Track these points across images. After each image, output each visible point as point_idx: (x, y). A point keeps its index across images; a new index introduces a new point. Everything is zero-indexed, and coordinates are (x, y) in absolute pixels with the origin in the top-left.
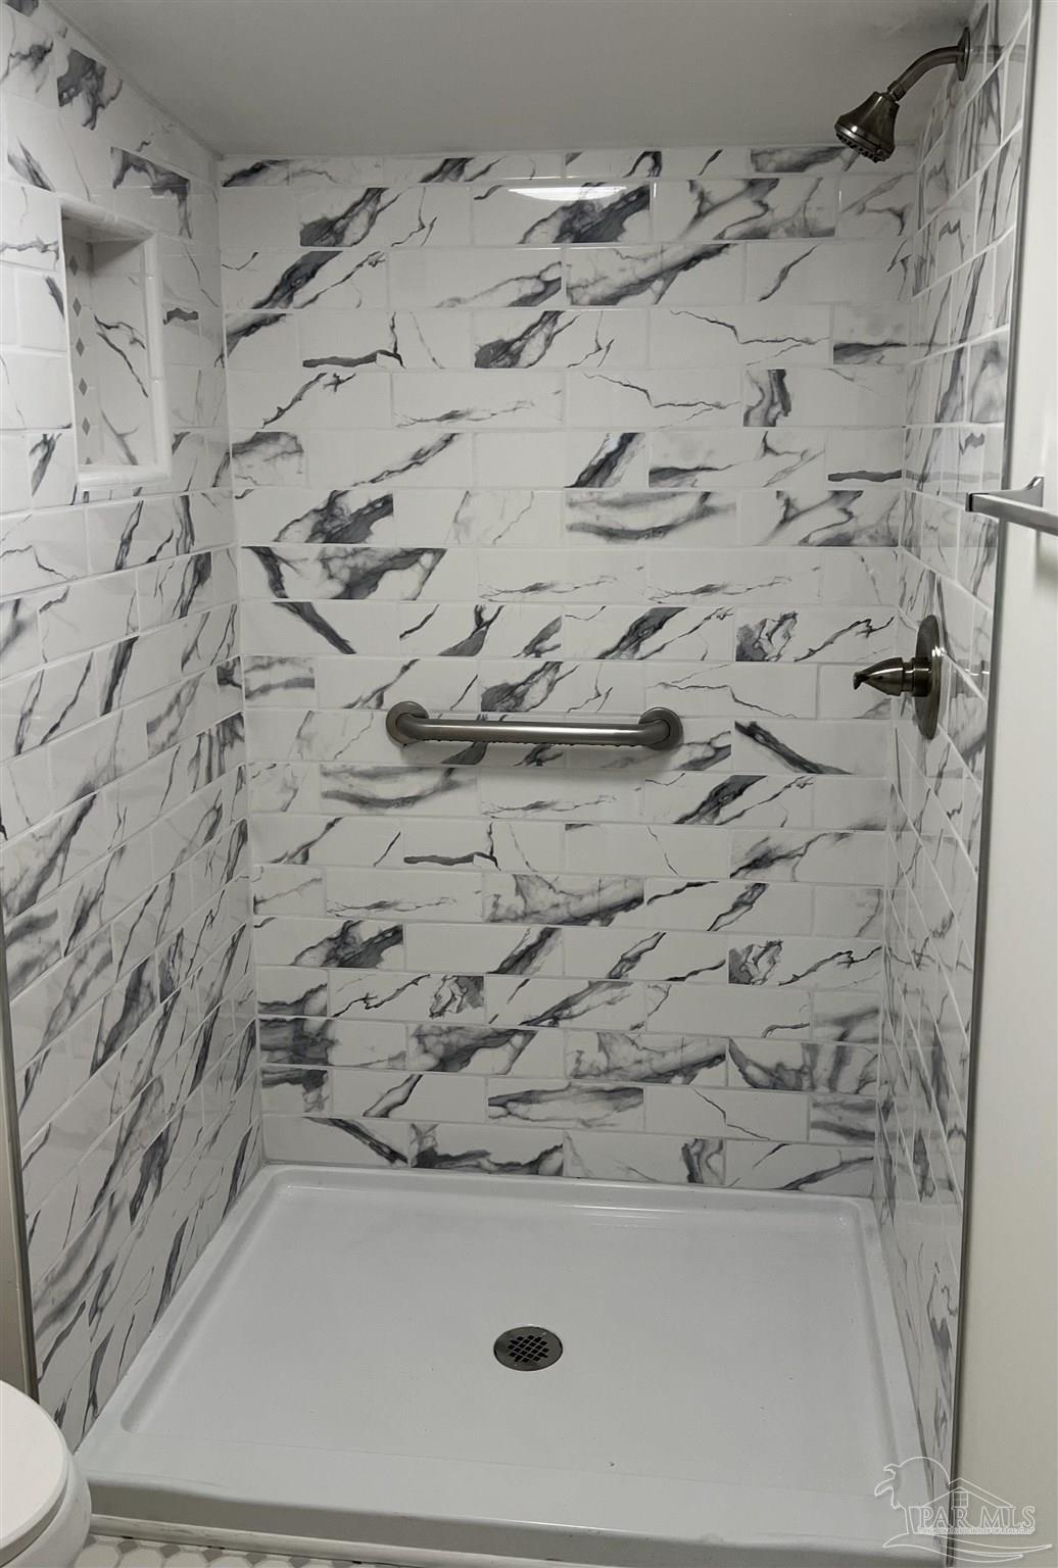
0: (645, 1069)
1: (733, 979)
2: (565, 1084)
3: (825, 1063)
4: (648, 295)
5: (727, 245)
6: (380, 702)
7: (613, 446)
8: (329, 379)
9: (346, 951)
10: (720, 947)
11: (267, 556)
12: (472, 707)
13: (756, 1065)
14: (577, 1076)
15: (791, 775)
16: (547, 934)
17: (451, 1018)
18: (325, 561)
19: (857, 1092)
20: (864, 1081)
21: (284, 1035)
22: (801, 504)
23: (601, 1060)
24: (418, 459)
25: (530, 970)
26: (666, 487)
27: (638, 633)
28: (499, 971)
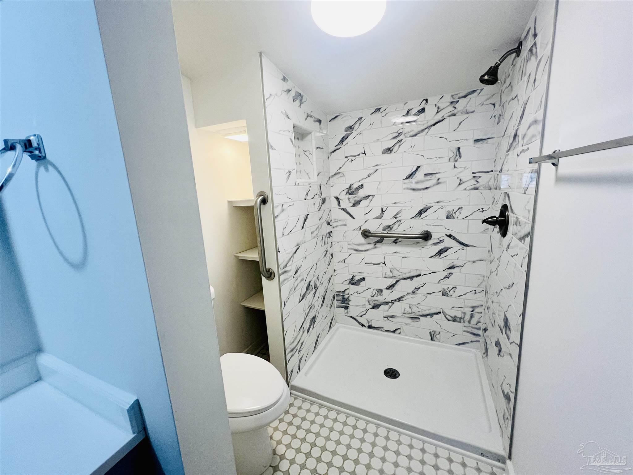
0: (421, 314)
1: (443, 295)
2: (401, 315)
3: (467, 317)
4: (424, 133)
5: (445, 119)
6: (360, 229)
7: (415, 169)
8: (350, 160)
9: (353, 282)
10: (440, 287)
11: (337, 198)
12: (380, 230)
13: (449, 315)
14: (404, 313)
15: (461, 247)
16: (397, 281)
17: (375, 298)
18: (349, 199)
19: (476, 325)
20: (478, 322)
21: (340, 298)
22: (464, 180)
23: (410, 311)
24: (369, 176)
25: (393, 289)
26: (428, 177)
27: (420, 213)
28: (387, 289)
